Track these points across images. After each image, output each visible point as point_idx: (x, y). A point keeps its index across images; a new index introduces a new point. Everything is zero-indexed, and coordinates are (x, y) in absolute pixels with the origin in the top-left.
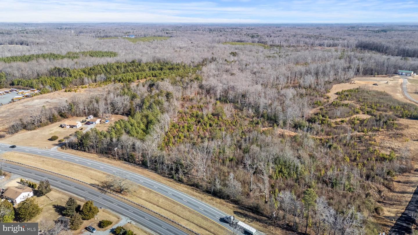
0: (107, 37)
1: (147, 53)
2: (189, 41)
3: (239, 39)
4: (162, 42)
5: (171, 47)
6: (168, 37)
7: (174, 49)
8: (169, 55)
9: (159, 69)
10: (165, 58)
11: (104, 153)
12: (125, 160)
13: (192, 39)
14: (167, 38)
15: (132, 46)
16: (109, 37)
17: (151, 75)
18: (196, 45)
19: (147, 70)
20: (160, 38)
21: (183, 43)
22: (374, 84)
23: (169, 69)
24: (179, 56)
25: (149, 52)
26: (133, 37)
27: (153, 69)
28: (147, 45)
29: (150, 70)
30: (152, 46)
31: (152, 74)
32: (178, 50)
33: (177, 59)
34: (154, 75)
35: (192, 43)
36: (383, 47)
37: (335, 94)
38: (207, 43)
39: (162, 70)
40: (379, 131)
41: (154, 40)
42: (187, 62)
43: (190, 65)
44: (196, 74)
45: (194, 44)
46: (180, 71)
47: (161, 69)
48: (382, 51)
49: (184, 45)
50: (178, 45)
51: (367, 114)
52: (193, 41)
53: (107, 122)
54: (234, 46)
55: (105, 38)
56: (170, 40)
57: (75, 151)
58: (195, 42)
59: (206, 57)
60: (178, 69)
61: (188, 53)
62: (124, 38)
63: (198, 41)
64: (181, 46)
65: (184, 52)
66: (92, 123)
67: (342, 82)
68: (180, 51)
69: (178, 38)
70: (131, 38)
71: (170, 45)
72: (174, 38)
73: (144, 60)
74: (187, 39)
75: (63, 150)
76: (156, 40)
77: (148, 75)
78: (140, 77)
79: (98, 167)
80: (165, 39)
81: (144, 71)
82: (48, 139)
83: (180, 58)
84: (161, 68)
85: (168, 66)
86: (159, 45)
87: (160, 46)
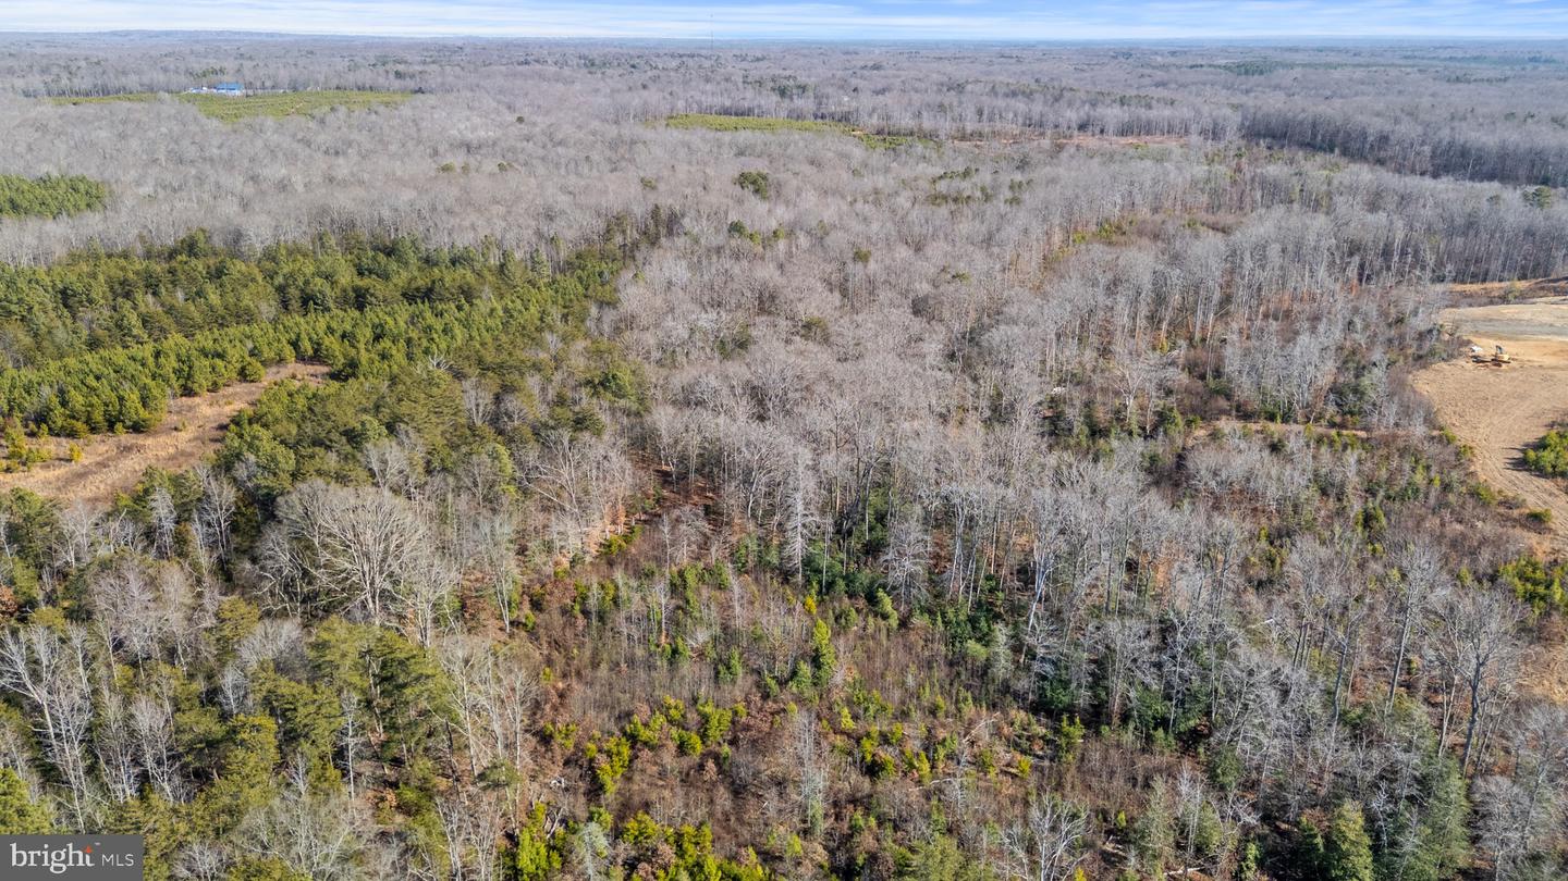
0: (105, 92)
1: (283, 186)
2: (506, 111)
4: (374, 117)
5: (419, 142)
6: (403, 91)
7: (436, 153)
8: (408, 195)
9: (343, 302)
10: (386, 213)
13: (519, 103)
14: (398, 98)
15: (216, 142)
16: (118, 91)
17: (289, 351)
18: (543, 133)
19: (267, 308)
20: (369, 96)
21: (477, 120)
23: (410, 296)
24: (467, 202)
25: (298, 181)
26: (237, 93)
27: (308, 301)
28: (294, 136)
29: (285, 304)
30: (321, 138)
31: (295, 344)
32: (457, 160)
33: (454, 221)
34: (307, 346)
35: (520, 120)
38: (595, 124)
39: (361, 307)
41: (332, 109)
42: (519, 238)
43: (534, 263)
44: (587, 335)
45: (535, 124)
46: (482, 306)
47: (360, 300)
49: (482, 133)
50: (455, 132)
52: (526, 112)
54: (727, 137)
55: (94, 98)
56: (414, 108)
58: (534, 118)
59: (617, 208)
60: (468, 294)
61: (512, 178)
62: (192, 99)
63: (547, 113)
64: (469, 136)
65: (492, 175)
68: (465, 169)
69: (451, 97)
70: (224, 97)
71: (413, 131)
72: (431, 99)
73: (260, 232)
74: (494, 104)
76: (343, 109)
77: (268, 354)
78: (202, 379)
80: (387, 104)
81: (246, 317)
83: (473, 217)
84: (356, 290)
85: (401, 278)
86: (355, 136)
87: (362, 138)
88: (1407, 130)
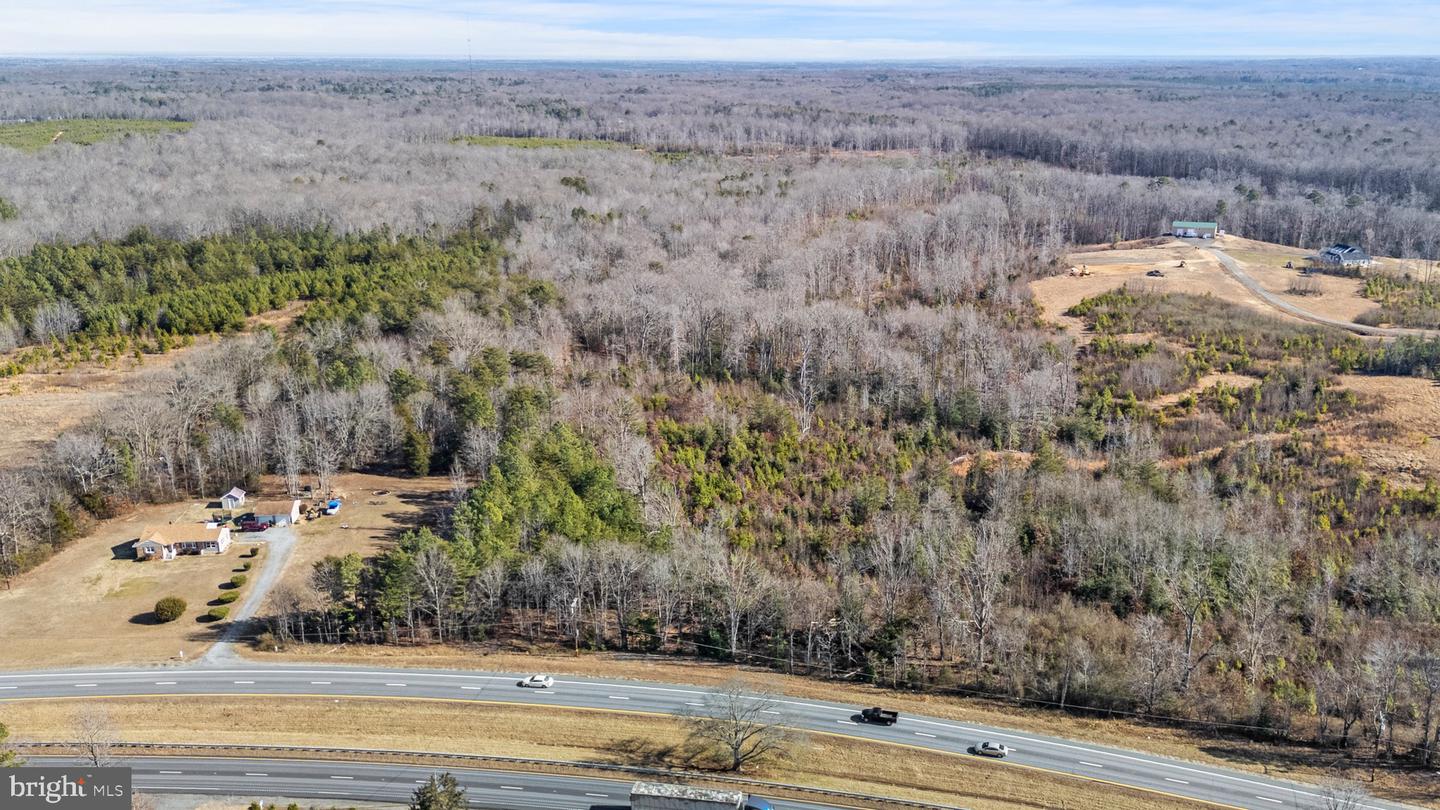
3: (507, 125)
11: (481, 634)
12: (610, 646)
18: (355, 153)
22: (1150, 274)
23: (354, 261)
35: (321, 143)
37: (1065, 314)
40: (1315, 421)
48: (1058, 158)
51: (1234, 370)
53: (337, 509)
54: (529, 153)
57: (336, 648)
58: (333, 141)
63: (343, 136)
66: (272, 523)
67: (1046, 272)
75: (272, 654)
79: (527, 695)
82: (130, 617)
88: (1091, 140)
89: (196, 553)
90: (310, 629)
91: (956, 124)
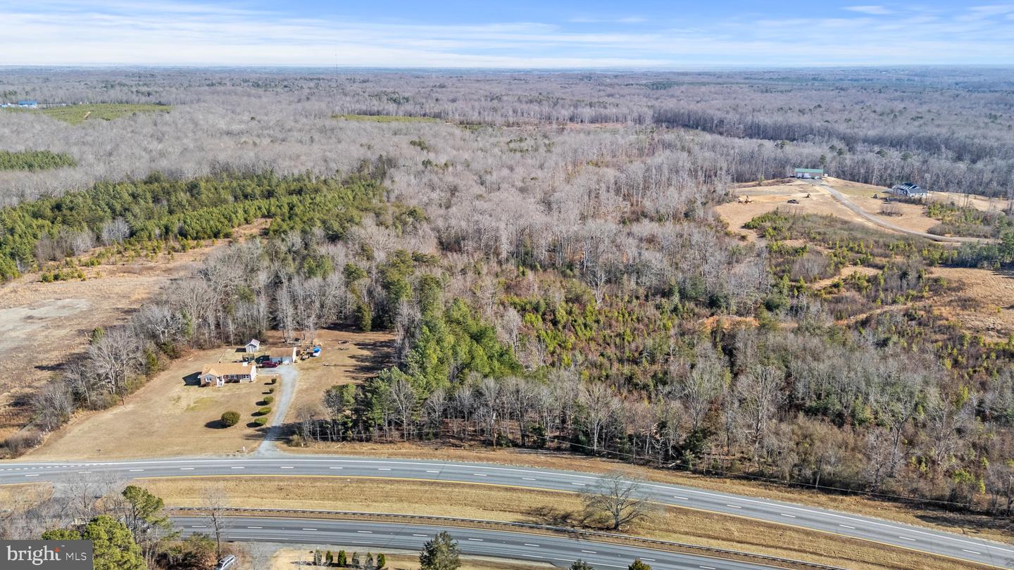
11: (430, 436)
12: (515, 445)
22: (790, 202)
26: (34, 106)
35: (253, 119)
36: (712, 119)
37: (743, 227)
40: (923, 297)
48: (711, 128)
51: (862, 264)
53: (319, 353)
57: (340, 445)
58: (261, 118)
66: (280, 362)
67: (724, 200)
75: (300, 448)
79: (469, 476)
82: (205, 423)
85: (284, 185)
88: (732, 117)
89: (237, 382)
90: (323, 432)
91: (643, 106)
